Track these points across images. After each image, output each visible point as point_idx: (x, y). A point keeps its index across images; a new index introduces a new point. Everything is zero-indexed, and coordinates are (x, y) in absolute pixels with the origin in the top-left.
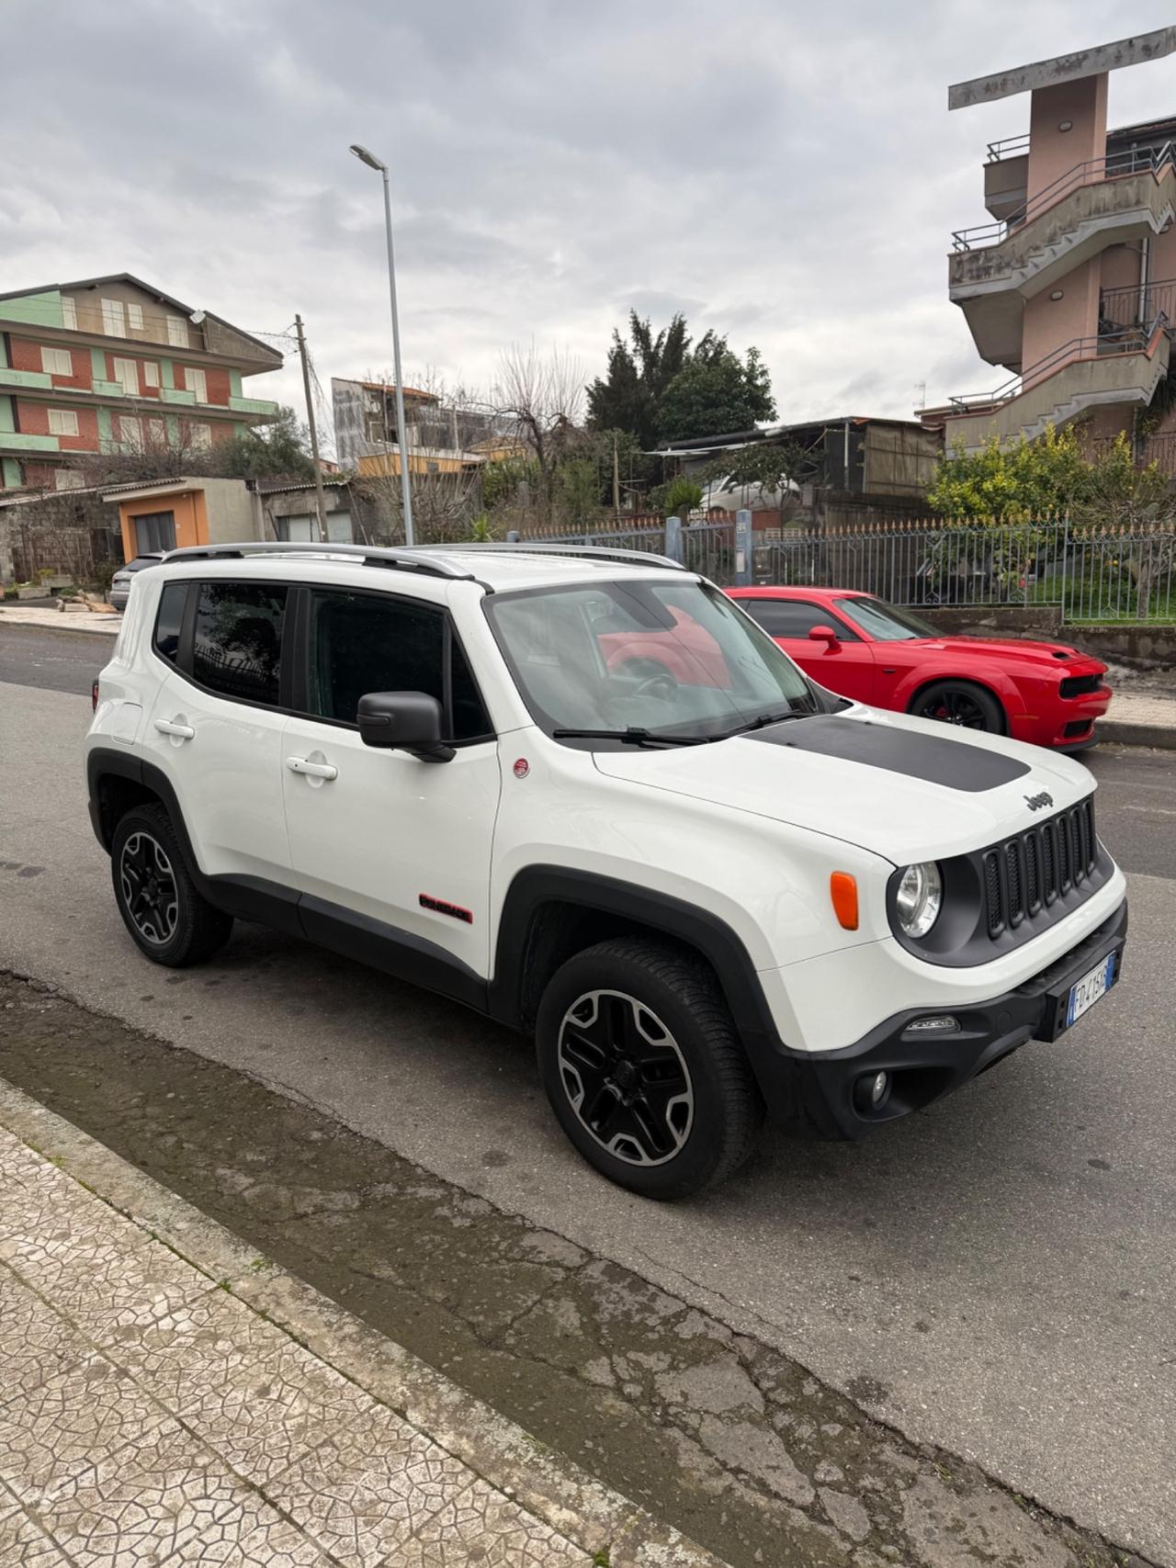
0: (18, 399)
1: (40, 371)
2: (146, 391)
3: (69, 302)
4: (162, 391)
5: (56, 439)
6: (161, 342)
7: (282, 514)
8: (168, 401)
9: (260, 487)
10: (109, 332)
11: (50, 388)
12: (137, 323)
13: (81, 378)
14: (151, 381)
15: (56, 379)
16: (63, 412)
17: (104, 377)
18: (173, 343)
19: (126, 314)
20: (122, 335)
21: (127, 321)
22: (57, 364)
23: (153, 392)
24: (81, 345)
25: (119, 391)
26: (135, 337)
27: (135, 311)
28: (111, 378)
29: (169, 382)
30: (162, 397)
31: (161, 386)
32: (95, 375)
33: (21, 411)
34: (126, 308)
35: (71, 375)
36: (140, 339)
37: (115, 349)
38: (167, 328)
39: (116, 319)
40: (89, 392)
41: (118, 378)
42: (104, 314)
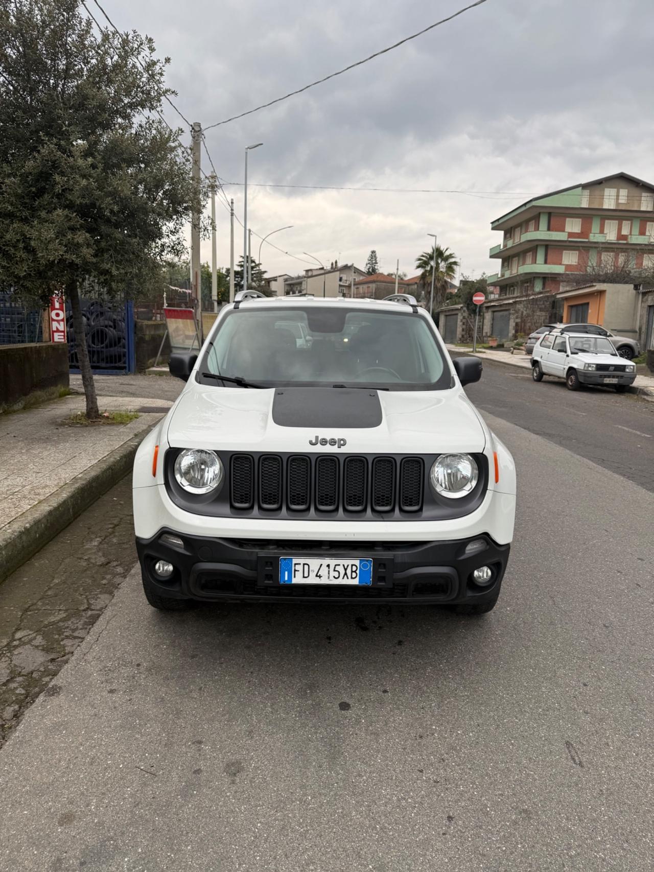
0: (549, 247)
1: (563, 231)
2: (621, 237)
3: (587, 192)
4: (630, 236)
5: (564, 267)
6: (635, 209)
7: (651, 304)
8: (632, 242)
9: (643, 288)
10: (605, 206)
11: (566, 239)
12: (623, 200)
13: (585, 233)
14: (625, 232)
15: (571, 235)
16: (571, 252)
17: (598, 231)
18: (643, 209)
19: (618, 196)
20: (612, 207)
21: (617, 199)
22: (573, 226)
23: (625, 237)
24: (587, 215)
25: (604, 238)
26: (621, 208)
27: (624, 192)
28: (602, 231)
29: (636, 231)
30: (629, 240)
31: (631, 234)
32: (593, 231)
33: (549, 252)
34: (618, 192)
35: (580, 232)
36: (623, 209)
37: (605, 215)
38: (641, 200)
39: (610, 199)
40: (587, 240)
41: (605, 232)
42: (605, 197)
